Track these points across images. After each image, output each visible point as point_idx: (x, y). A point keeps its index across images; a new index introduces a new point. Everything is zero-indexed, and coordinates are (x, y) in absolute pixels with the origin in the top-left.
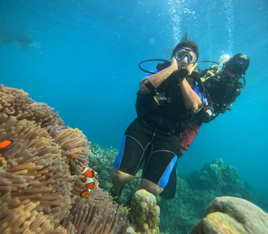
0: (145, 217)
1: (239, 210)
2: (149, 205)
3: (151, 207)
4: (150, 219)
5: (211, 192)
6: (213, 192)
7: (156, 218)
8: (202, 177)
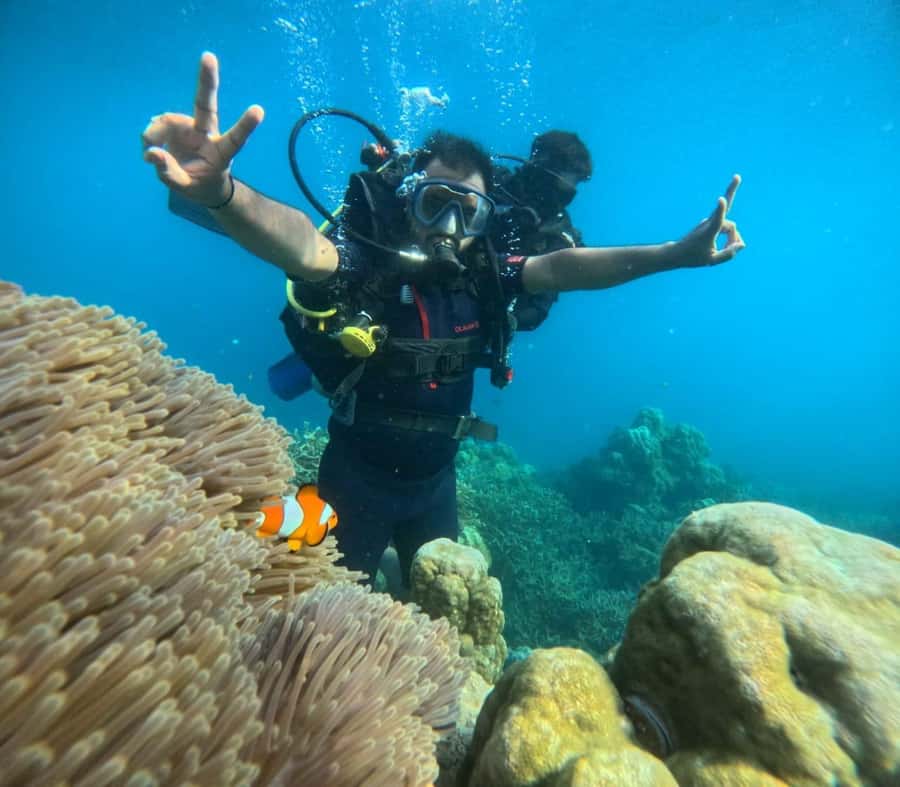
0: (459, 619)
1: (758, 532)
2: (468, 580)
3: (474, 586)
4: (475, 619)
5: (635, 511)
6: (641, 510)
7: (494, 613)
8: (608, 472)
